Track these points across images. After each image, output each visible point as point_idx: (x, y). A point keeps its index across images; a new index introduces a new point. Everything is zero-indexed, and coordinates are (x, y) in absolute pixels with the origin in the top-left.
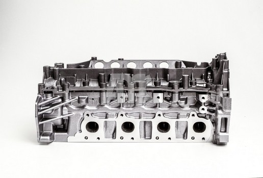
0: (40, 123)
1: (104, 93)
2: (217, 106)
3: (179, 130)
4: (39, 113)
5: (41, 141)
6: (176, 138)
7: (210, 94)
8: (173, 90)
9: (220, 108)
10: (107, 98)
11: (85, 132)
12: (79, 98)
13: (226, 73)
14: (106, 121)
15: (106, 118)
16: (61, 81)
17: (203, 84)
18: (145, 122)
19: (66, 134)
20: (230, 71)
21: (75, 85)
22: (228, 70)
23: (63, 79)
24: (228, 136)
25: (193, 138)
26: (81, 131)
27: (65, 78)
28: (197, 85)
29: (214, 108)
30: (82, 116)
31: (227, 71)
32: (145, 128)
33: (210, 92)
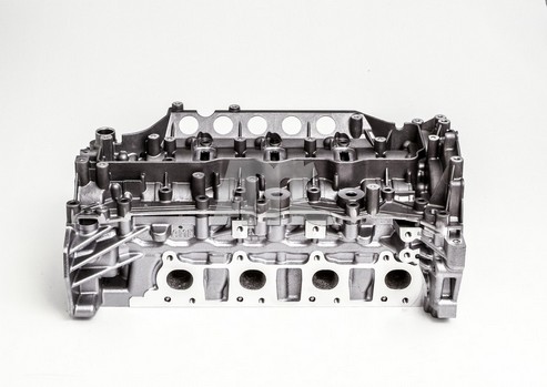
0: (75, 284)
1: (205, 219)
2: (436, 254)
3: (356, 284)
4: (72, 268)
5: (77, 314)
6: (351, 298)
7: (422, 226)
8: (347, 218)
9: (442, 260)
10: (209, 228)
11: (165, 288)
12: (152, 228)
13: (456, 187)
14: (208, 269)
15: (208, 261)
16: (112, 190)
17: (408, 194)
18: (287, 270)
19: (126, 291)
20: (465, 183)
21: (142, 197)
22: (462, 180)
23: (116, 186)
24: (455, 306)
25: (384, 299)
26: (156, 286)
27: (122, 185)
28: (396, 198)
29: (430, 257)
30: (158, 258)
31: (458, 184)
32: (287, 279)
33: (422, 223)
